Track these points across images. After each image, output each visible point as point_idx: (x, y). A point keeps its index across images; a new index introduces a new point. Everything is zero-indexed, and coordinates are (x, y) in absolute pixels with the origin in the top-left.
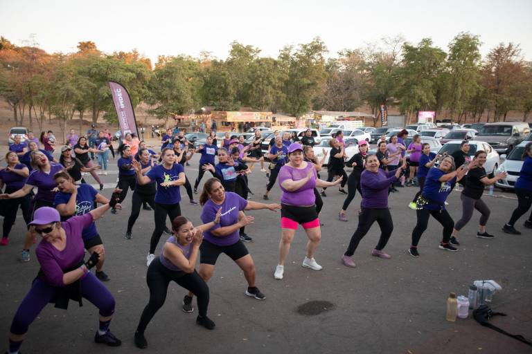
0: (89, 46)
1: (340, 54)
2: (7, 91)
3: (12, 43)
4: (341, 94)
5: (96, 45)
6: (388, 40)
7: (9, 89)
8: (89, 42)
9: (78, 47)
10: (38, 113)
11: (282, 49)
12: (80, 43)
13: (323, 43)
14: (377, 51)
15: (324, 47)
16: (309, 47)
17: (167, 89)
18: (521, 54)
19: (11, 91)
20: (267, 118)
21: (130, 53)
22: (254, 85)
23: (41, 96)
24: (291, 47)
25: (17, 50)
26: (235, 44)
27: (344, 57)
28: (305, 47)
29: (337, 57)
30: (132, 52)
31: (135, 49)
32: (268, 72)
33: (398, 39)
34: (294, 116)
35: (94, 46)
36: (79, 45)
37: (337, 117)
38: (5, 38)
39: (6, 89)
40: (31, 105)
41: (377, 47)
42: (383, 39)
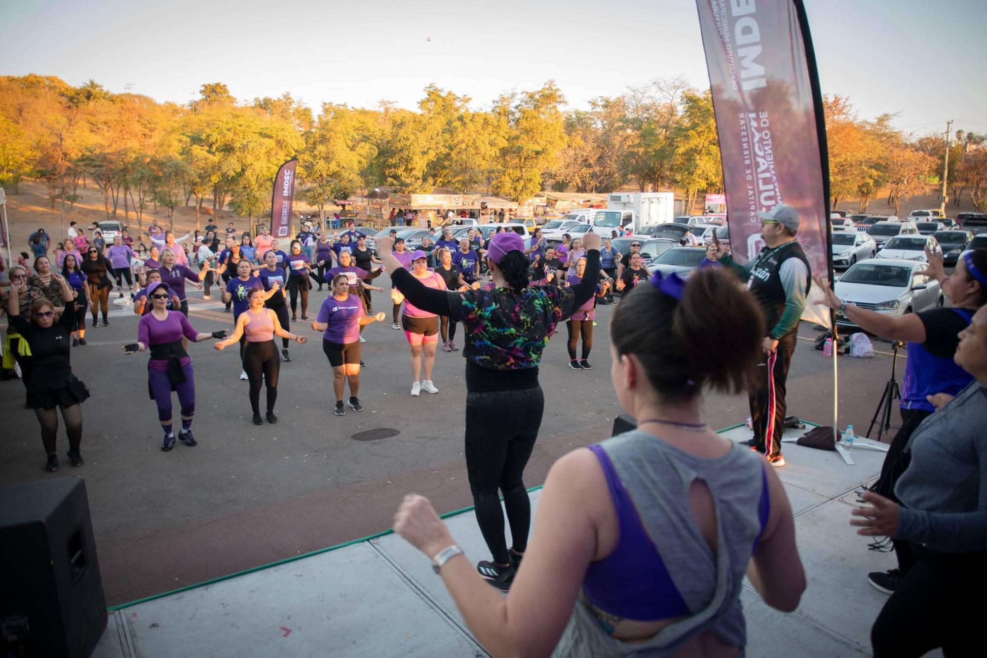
0: (218, 90)
1: (593, 104)
2: (95, 166)
3: (105, 89)
4: (589, 166)
5: (229, 88)
6: (662, 85)
7: (98, 163)
8: (217, 85)
9: (201, 92)
10: (136, 198)
11: (497, 99)
12: (204, 85)
13: (558, 90)
14: (647, 101)
15: (560, 96)
16: (537, 97)
17: (322, 162)
18: (852, 111)
19: (100, 166)
20: (473, 204)
21: (279, 100)
22: (453, 154)
23: (139, 176)
24: (513, 95)
25: (112, 99)
26: (431, 90)
27: (599, 109)
28: (531, 97)
29: (588, 108)
30: (282, 98)
31: (288, 93)
32: (474, 135)
33: (677, 83)
34: (515, 200)
35: (226, 91)
36: (203, 88)
37: (581, 202)
38: (96, 82)
39: (94, 163)
40: (127, 189)
41: (646, 95)
42: (655, 83)
